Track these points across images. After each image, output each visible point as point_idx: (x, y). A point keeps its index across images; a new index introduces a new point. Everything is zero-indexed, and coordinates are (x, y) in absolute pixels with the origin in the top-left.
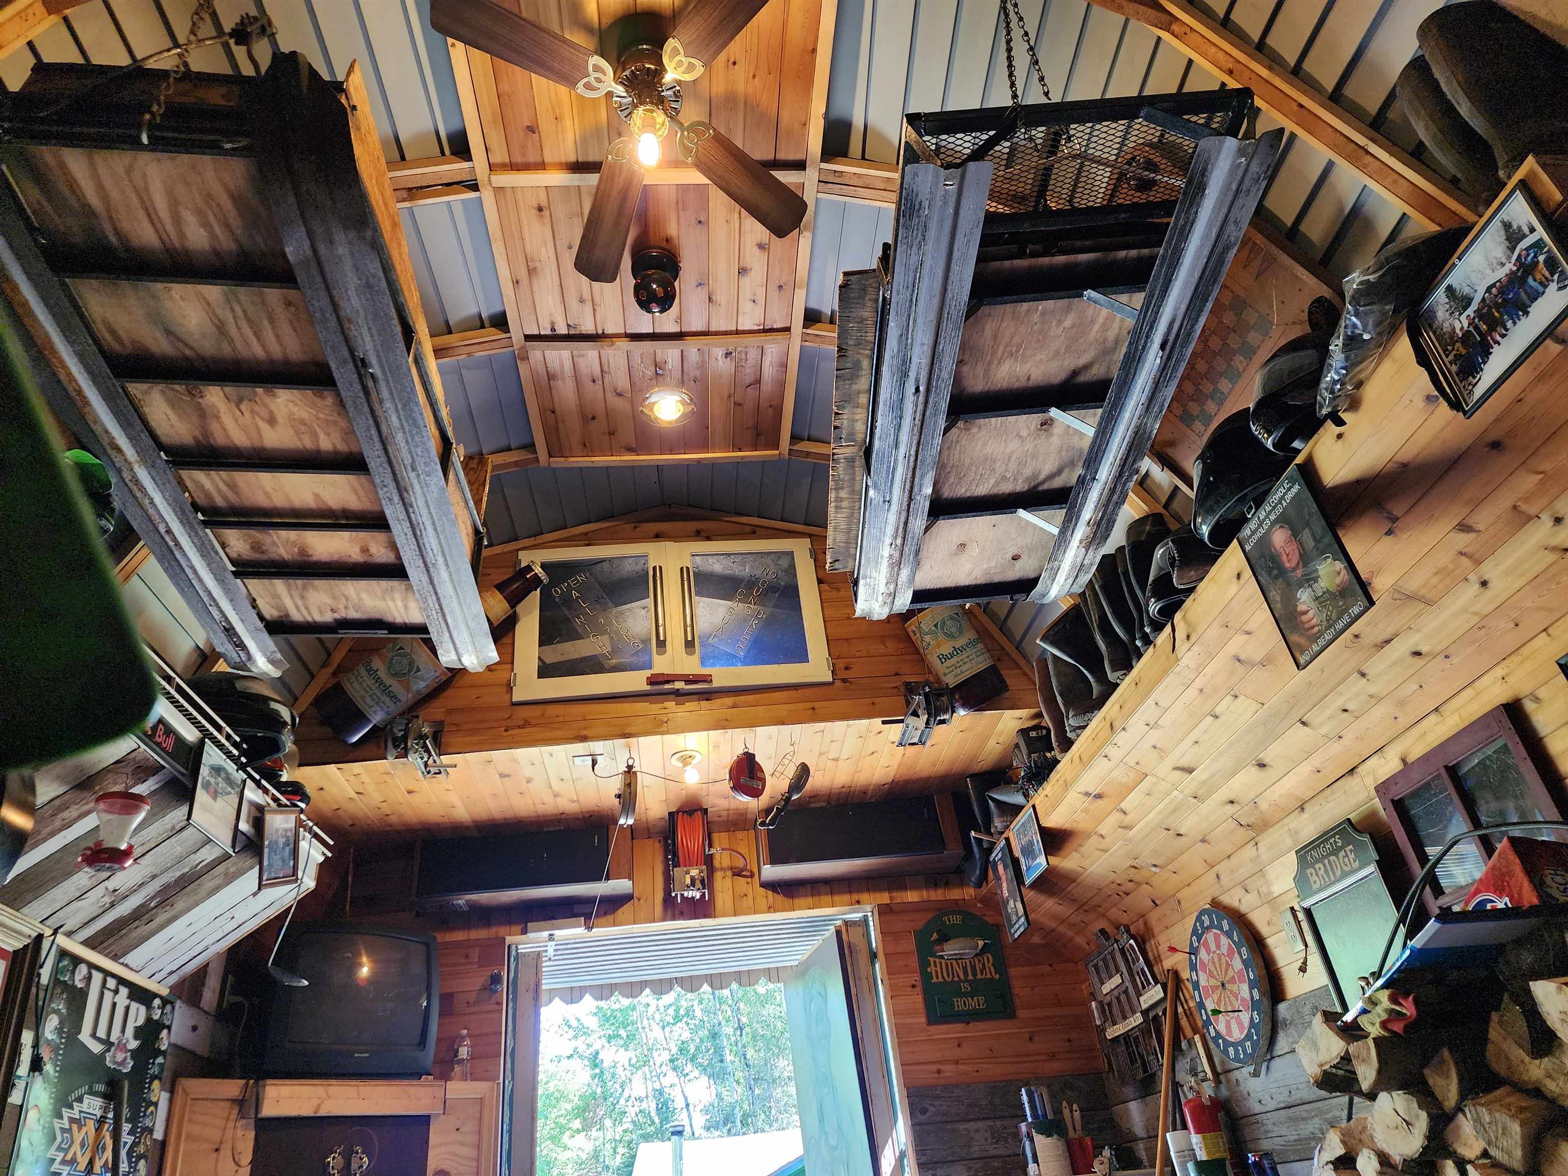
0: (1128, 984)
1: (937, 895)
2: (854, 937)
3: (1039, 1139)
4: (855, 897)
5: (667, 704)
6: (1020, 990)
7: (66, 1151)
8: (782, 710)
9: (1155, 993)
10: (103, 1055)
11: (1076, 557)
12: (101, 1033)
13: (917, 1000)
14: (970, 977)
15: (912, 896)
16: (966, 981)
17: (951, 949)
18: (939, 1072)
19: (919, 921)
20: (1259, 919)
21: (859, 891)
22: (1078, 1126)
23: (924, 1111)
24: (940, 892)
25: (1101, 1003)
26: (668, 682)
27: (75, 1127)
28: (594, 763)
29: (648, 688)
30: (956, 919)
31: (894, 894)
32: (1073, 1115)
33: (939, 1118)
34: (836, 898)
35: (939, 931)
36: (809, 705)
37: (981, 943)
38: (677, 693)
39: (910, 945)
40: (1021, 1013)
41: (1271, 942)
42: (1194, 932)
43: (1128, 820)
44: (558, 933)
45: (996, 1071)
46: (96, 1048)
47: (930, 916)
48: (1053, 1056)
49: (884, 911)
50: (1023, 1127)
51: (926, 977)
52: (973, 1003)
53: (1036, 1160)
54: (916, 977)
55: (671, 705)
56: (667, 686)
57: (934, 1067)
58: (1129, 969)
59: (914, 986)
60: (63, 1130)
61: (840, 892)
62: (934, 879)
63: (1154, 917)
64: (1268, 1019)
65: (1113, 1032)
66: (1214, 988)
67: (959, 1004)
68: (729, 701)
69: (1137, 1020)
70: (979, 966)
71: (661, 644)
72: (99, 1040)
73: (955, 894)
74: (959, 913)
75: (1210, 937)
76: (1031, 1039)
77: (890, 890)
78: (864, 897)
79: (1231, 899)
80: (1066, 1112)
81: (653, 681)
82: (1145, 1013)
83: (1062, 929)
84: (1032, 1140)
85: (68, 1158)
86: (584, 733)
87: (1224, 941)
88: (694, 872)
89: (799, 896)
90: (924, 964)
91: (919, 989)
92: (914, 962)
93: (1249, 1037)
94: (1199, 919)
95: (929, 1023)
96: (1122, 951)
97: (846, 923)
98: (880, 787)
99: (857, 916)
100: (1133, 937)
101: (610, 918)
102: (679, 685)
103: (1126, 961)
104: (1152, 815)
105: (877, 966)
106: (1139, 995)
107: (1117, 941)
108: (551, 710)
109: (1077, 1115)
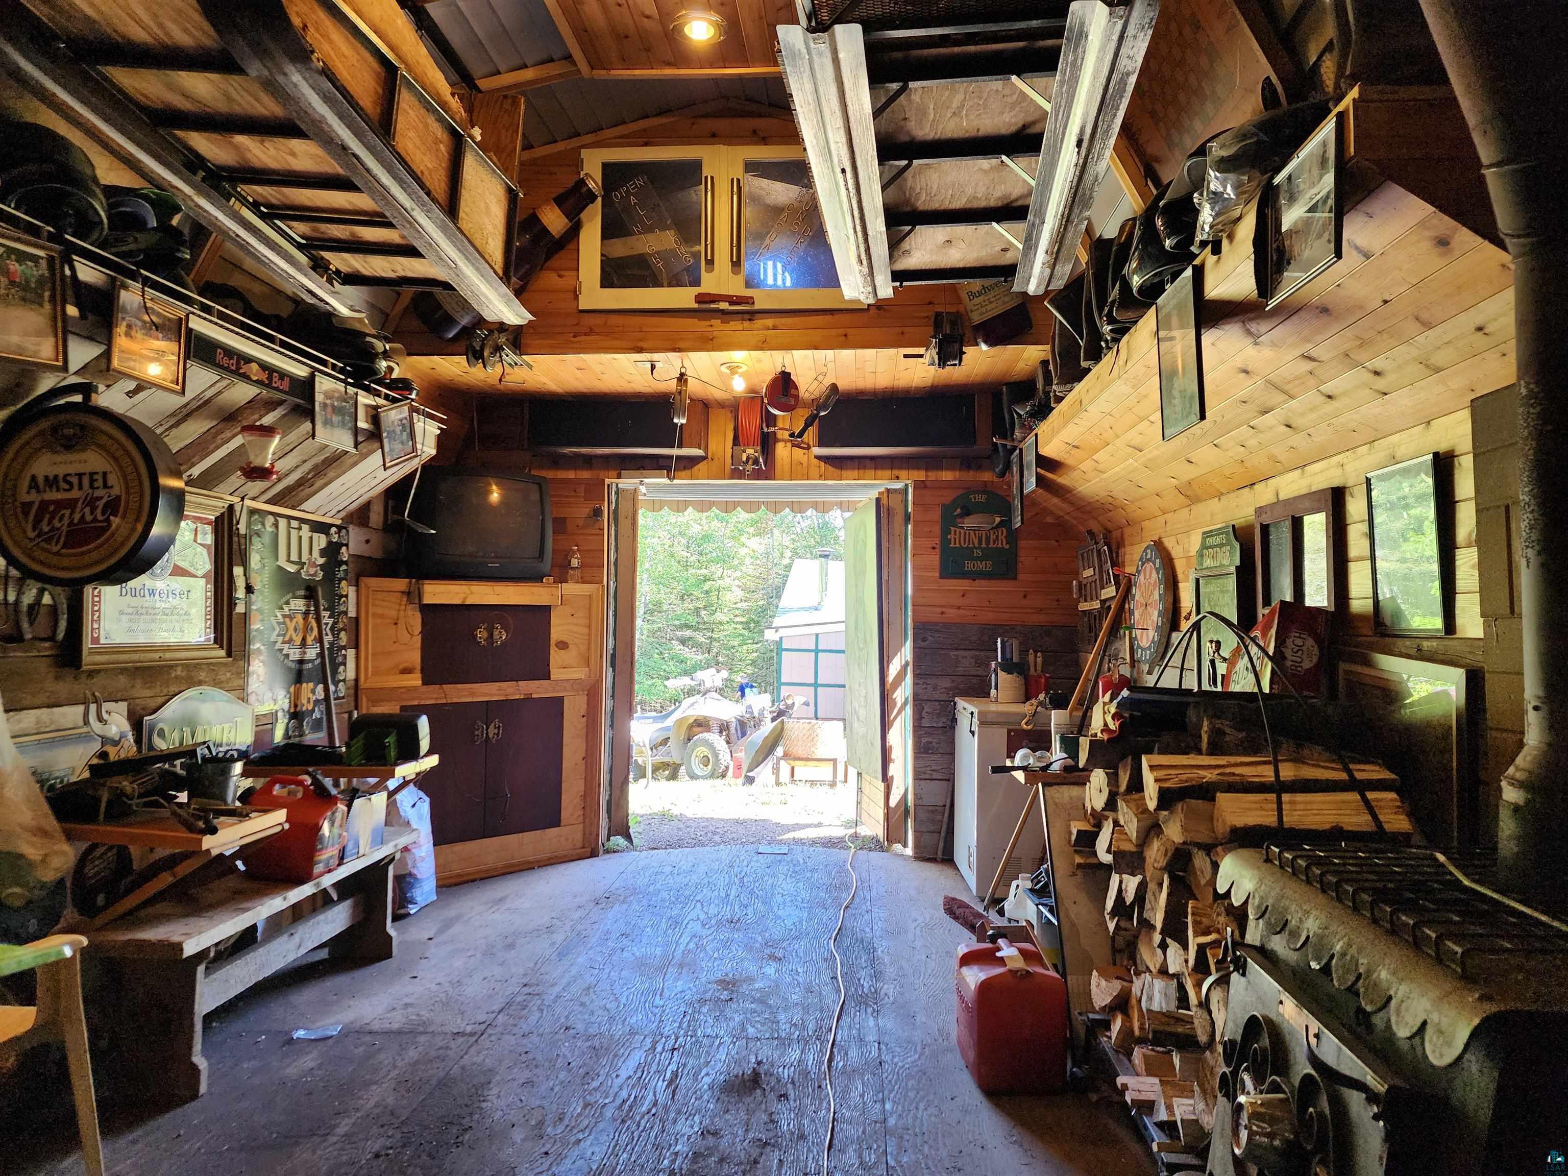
0: (1097, 577)
1: (970, 476)
2: (895, 502)
3: (1001, 674)
4: (896, 472)
5: (713, 322)
6: (1025, 559)
7: (284, 635)
8: (816, 335)
9: (1110, 592)
10: (299, 572)
11: (1042, 273)
12: (294, 557)
13: (935, 559)
14: (984, 545)
15: (947, 476)
16: (979, 548)
17: (970, 522)
18: (943, 613)
19: (949, 496)
20: (1180, 566)
21: (901, 468)
22: (1039, 668)
23: (924, 640)
24: (972, 473)
25: (1080, 584)
26: (713, 302)
27: (287, 620)
28: (653, 367)
29: (696, 306)
30: (982, 498)
31: (930, 474)
32: (1036, 660)
33: (935, 646)
34: (880, 473)
35: (962, 508)
36: (841, 331)
37: (998, 520)
38: (723, 312)
39: (936, 515)
40: (1021, 577)
41: (1181, 585)
42: (1141, 559)
43: (1101, 467)
44: (646, 480)
45: (989, 617)
46: (292, 569)
47: (961, 492)
48: (1040, 610)
49: (919, 486)
50: (993, 664)
51: (945, 541)
52: (981, 566)
53: (996, 688)
54: (938, 541)
55: (716, 322)
56: (713, 306)
57: (939, 610)
58: (1101, 567)
59: (934, 548)
60: (279, 623)
61: (883, 468)
62: (968, 463)
63: (1128, 531)
64: (1164, 640)
65: (1084, 606)
66: (1142, 605)
67: (969, 566)
68: (769, 322)
69: (1096, 605)
70: (993, 537)
71: (710, 262)
72: (292, 562)
73: (987, 476)
74: (983, 492)
75: (1149, 566)
76: (1025, 596)
77: (927, 469)
78: (903, 473)
79: (1169, 543)
80: (1031, 658)
81: (700, 299)
82: (1103, 602)
83: (1067, 517)
84: (997, 675)
85: (287, 638)
86: (640, 344)
87: (1154, 574)
88: (750, 451)
89: (847, 469)
90: (945, 532)
91: (938, 551)
92: (937, 529)
93: (1149, 648)
94: (1145, 551)
95: (941, 577)
96: (1099, 551)
97: (888, 490)
98: (918, 390)
99: (899, 485)
100: (1107, 544)
101: (688, 472)
102: (724, 306)
103: (1100, 560)
104: (1117, 469)
105: (910, 526)
106: (1103, 588)
107: (1096, 543)
108: (614, 320)
109: (1039, 660)
